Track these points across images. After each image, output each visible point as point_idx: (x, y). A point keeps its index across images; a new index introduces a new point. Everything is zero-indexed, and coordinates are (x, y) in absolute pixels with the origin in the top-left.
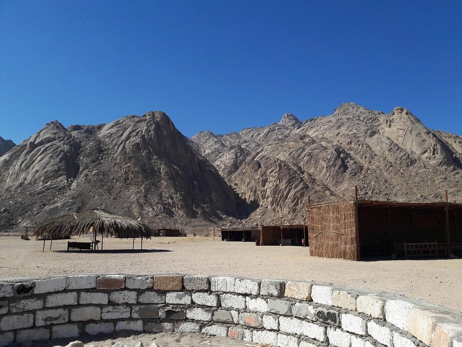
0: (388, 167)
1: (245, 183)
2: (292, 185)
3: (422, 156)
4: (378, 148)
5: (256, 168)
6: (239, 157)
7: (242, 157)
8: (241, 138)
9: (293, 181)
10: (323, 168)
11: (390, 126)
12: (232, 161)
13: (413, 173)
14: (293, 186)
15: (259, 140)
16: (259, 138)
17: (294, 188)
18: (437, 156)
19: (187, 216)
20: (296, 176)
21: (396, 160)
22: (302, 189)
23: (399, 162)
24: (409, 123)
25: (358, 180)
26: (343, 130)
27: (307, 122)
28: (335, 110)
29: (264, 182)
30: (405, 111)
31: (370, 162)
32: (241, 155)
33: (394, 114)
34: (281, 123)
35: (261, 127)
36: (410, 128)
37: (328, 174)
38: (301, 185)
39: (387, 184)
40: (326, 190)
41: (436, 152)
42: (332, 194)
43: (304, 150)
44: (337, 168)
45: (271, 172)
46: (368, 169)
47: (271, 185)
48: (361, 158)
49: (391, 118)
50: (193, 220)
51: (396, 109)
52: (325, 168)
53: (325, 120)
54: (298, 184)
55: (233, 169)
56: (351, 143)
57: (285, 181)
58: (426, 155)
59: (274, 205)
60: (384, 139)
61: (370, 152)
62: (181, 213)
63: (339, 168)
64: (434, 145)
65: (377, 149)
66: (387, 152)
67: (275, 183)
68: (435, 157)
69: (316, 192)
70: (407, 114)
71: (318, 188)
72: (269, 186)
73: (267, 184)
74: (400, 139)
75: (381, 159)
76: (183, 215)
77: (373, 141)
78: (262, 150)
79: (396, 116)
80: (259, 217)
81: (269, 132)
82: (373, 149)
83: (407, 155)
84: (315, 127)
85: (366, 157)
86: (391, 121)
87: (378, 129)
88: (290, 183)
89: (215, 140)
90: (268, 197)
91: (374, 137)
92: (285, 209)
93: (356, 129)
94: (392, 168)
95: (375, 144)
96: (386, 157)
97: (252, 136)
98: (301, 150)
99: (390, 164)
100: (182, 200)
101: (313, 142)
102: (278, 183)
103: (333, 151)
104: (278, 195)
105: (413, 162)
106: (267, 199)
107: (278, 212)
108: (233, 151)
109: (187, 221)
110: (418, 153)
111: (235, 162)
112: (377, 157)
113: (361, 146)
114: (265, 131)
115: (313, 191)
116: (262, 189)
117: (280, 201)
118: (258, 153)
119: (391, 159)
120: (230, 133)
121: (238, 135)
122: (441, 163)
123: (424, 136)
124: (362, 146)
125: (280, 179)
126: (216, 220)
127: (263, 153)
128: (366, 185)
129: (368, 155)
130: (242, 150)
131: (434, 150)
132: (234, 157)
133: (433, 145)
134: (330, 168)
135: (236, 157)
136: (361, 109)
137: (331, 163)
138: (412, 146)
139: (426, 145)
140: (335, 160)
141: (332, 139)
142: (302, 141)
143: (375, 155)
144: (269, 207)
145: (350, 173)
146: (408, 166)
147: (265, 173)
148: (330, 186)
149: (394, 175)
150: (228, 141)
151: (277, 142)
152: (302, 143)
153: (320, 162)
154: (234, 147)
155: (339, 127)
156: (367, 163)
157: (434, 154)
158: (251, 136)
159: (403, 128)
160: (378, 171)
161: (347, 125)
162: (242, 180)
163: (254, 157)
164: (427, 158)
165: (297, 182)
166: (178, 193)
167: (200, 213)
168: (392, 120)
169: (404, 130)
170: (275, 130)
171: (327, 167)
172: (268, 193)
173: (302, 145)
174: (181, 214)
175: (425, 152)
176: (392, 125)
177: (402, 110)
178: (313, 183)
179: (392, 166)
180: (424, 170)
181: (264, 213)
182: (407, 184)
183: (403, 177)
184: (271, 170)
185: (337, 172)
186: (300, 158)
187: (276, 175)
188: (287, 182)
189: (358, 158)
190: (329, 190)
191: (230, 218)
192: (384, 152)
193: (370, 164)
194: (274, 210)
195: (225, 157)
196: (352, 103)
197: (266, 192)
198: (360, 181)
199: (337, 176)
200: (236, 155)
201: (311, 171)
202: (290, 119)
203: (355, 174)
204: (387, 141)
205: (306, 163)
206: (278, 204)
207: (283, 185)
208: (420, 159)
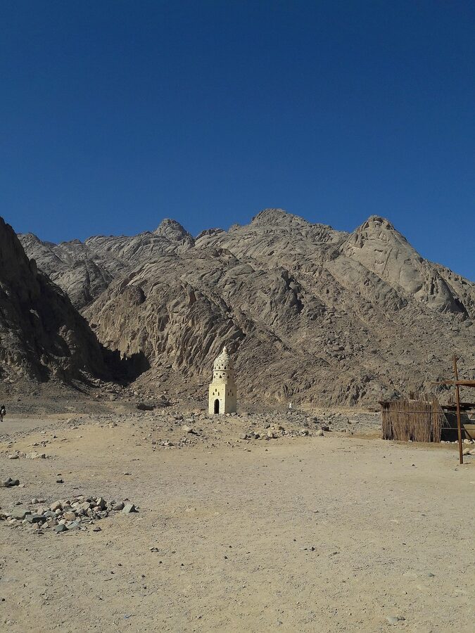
0: (365, 308)
1: (114, 323)
2: (217, 329)
3: (415, 295)
4: (346, 278)
5: (138, 298)
6: (93, 280)
7: (97, 280)
8: (87, 250)
9: (217, 323)
10: (265, 304)
11: (362, 245)
12: (80, 286)
13: (406, 321)
14: (218, 331)
15: (122, 257)
16: (121, 253)
17: (220, 334)
18: (438, 296)
19: (32, 377)
20: (220, 315)
21: (376, 297)
22: (234, 337)
23: (382, 302)
24: (392, 242)
25: (322, 327)
26: (279, 247)
27: (204, 234)
28: (254, 219)
29: (163, 323)
30: (386, 223)
31: (336, 300)
32: (96, 277)
33: (367, 226)
34: (157, 232)
35: (123, 236)
36: (394, 250)
37: (274, 314)
38: (232, 331)
39: (369, 337)
40: (275, 340)
41: (435, 289)
42: (286, 349)
43: (223, 273)
44: (287, 305)
45: (175, 306)
46: (334, 310)
47: (175, 327)
48: (321, 292)
49: (363, 233)
50: (44, 385)
51: (371, 218)
52: (268, 305)
53: (243, 230)
54: (226, 327)
55: (82, 301)
56: (299, 267)
57: (203, 322)
58: (420, 293)
59: (184, 364)
60: (353, 264)
61: (334, 283)
62: (19, 370)
63: (291, 306)
64: (433, 278)
65: (344, 280)
66: (361, 285)
67: (183, 326)
68: (434, 297)
69: (259, 343)
70: (388, 227)
71: (263, 337)
72: (173, 331)
73: (168, 326)
74: (379, 266)
75: (353, 296)
76: (22, 374)
77: (338, 267)
78: (141, 270)
79: (371, 229)
80: (158, 383)
81: (139, 245)
82: (337, 280)
83: (393, 291)
84: (228, 240)
85: (328, 292)
86: (363, 238)
87: (341, 248)
88: (212, 325)
89: (43, 248)
90: (171, 348)
91: (337, 260)
92: (205, 372)
93: (301, 248)
94: (372, 310)
95: (341, 271)
96: (360, 293)
97: (109, 249)
98: (219, 273)
99: (368, 305)
100: (19, 346)
101: (237, 262)
102: (190, 324)
103: (280, 277)
104: (192, 345)
105: (403, 303)
106: (168, 352)
107: (192, 375)
108: (82, 268)
109: (33, 387)
110: (409, 289)
111: (86, 288)
112: (345, 292)
113: (317, 274)
114: (132, 243)
115: (255, 342)
116: (160, 334)
117: (194, 356)
118: (133, 275)
119: (368, 296)
120: (68, 241)
121: (83, 245)
122: (444, 306)
123: (417, 265)
124: (320, 273)
125: (193, 317)
126: (83, 387)
127: (143, 275)
128: (337, 337)
129: (331, 288)
130: (97, 270)
131: (433, 286)
132: (84, 279)
133: (430, 279)
134: (276, 305)
135: (88, 281)
136: (297, 220)
137: (277, 296)
138: (398, 278)
139: (419, 279)
140: (284, 292)
141: (264, 260)
142: (218, 258)
143: (343, 289)
144: (175, 367)
145: (308, 316)
146: (396, 309)
147: (164, 306)
148: (279, 333)
149: (378, 322)
150: (66, 253)
151: (167, 258)
152: (218, 262)
153: (258, 294)
154: (83, 262)
155: (271, 243)
156: (331, 300)
157: (432, 293)
158: (106, 248)
159: (384, 248)
160: (350, 315)
161: (284, 241)
162: (108, 318)
163: (126, 282)
164: (422, 298)
165: (224, 325)
166: (10, 330)
167: (55, 372)
168: (364, 235)
169: (386, 253)
170: (150, 243)
171: (271, 303)
172: (171, 341)
173: (217, 264)
174: (18, 373)
175: (419, 288)
176: (365, 243)
177: (381, 221)
178: (250, 328)
179: (371, 307)
180: (422, 316)
181: (166, 378)
182: (402, 337)
183: (393, 326)
184: (175, 301)
185: (288, 311)
186: (218, 285)
187: (187, 311)
188: (207, 324)
189: (315, 291)
190: (280, 341)
191: (109, 385)
192: (356, 284)
193: (335, 303)
194: (185, 372)
195: (66, 280)
196: (280, 210)
197: (167, 339)
198: (325, 329)
199: (289, 317)
200: (88, 276)
201: (244, 308)
202: (173, 228)
203: (316, 316)
204: (360, 268)
205: (234, 294)
206: (191, 362)
207: (200, 329)
208: (412, 298)
